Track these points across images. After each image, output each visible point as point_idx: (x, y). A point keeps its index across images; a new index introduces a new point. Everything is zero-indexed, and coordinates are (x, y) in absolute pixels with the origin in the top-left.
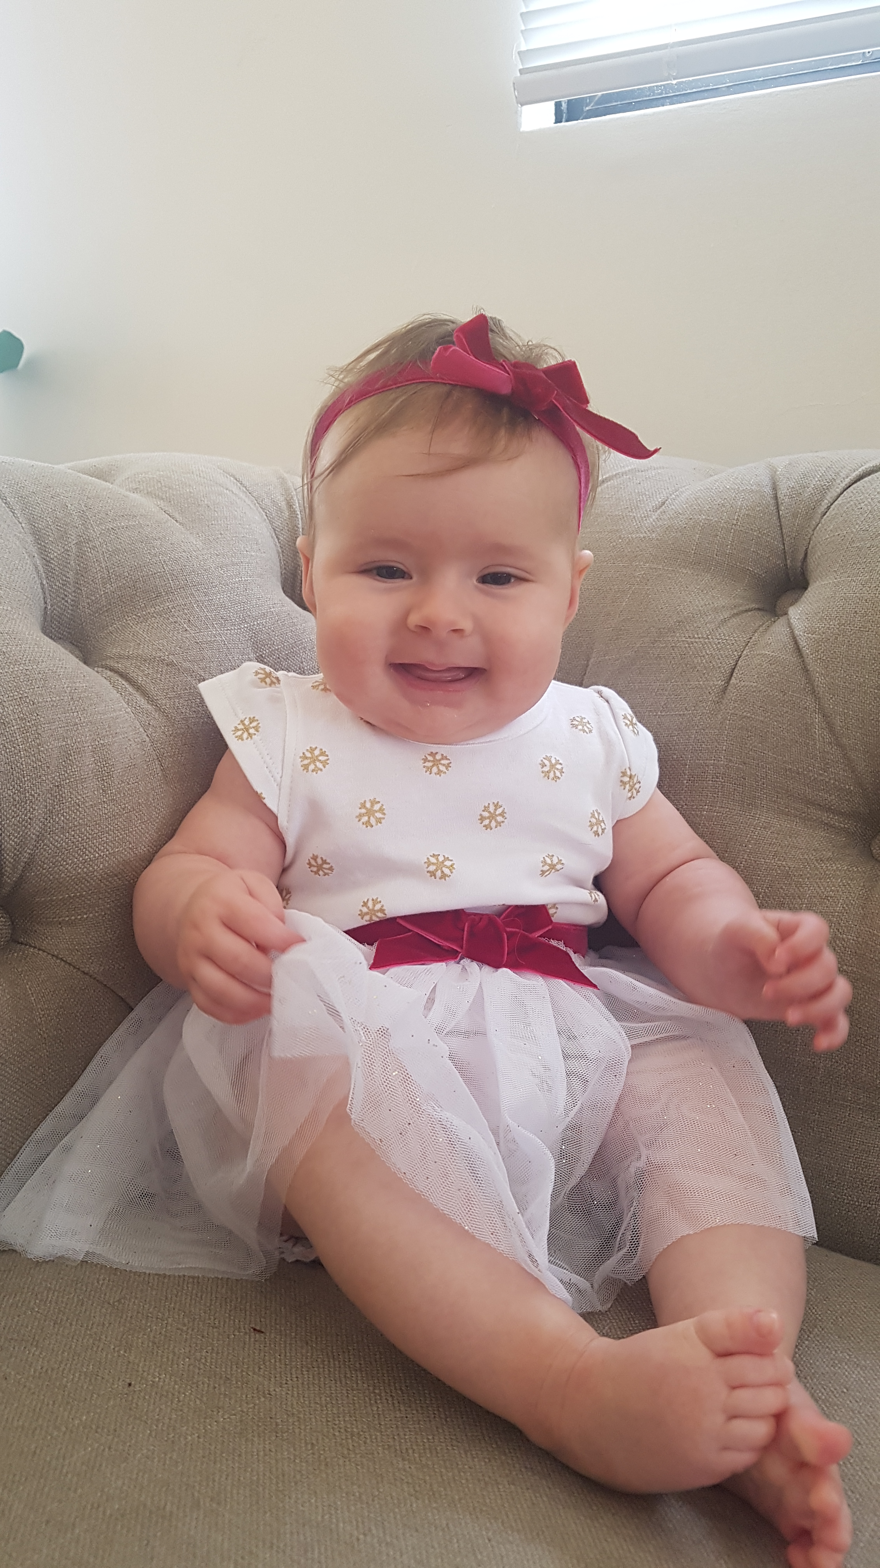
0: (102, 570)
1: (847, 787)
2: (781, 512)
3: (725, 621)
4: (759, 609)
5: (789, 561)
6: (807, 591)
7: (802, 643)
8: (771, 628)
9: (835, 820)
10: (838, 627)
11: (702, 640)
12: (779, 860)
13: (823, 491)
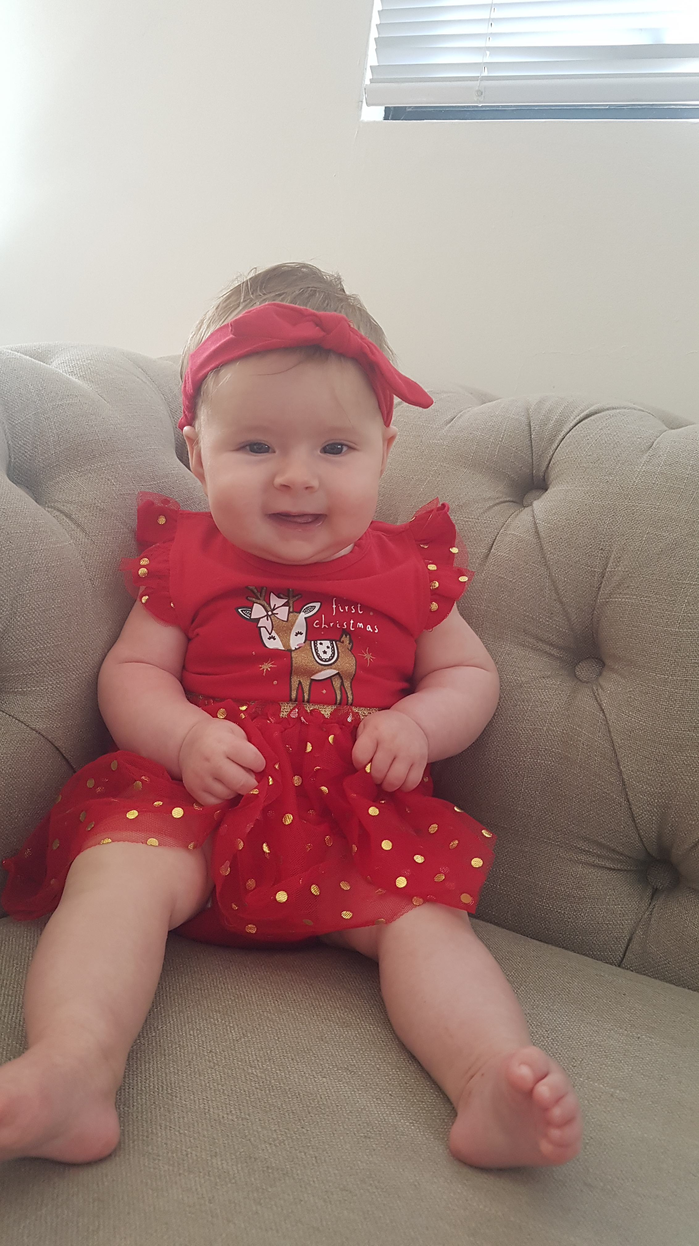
0: (53, 435)
1: (564, 630)
2: (533, 436)
3: (490, 508)
4: (512, 501)
5: (534, 471)
6: (547, 492)
7: (541, 529)
8: (519, 516)
9: (555, 652)
10: (565, 521)
11: (474, 520)
12: (516, 676)
13: (560, 423)
